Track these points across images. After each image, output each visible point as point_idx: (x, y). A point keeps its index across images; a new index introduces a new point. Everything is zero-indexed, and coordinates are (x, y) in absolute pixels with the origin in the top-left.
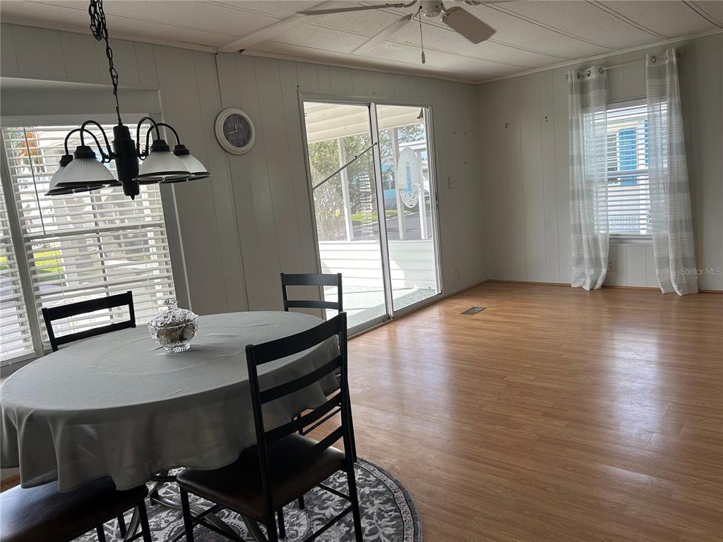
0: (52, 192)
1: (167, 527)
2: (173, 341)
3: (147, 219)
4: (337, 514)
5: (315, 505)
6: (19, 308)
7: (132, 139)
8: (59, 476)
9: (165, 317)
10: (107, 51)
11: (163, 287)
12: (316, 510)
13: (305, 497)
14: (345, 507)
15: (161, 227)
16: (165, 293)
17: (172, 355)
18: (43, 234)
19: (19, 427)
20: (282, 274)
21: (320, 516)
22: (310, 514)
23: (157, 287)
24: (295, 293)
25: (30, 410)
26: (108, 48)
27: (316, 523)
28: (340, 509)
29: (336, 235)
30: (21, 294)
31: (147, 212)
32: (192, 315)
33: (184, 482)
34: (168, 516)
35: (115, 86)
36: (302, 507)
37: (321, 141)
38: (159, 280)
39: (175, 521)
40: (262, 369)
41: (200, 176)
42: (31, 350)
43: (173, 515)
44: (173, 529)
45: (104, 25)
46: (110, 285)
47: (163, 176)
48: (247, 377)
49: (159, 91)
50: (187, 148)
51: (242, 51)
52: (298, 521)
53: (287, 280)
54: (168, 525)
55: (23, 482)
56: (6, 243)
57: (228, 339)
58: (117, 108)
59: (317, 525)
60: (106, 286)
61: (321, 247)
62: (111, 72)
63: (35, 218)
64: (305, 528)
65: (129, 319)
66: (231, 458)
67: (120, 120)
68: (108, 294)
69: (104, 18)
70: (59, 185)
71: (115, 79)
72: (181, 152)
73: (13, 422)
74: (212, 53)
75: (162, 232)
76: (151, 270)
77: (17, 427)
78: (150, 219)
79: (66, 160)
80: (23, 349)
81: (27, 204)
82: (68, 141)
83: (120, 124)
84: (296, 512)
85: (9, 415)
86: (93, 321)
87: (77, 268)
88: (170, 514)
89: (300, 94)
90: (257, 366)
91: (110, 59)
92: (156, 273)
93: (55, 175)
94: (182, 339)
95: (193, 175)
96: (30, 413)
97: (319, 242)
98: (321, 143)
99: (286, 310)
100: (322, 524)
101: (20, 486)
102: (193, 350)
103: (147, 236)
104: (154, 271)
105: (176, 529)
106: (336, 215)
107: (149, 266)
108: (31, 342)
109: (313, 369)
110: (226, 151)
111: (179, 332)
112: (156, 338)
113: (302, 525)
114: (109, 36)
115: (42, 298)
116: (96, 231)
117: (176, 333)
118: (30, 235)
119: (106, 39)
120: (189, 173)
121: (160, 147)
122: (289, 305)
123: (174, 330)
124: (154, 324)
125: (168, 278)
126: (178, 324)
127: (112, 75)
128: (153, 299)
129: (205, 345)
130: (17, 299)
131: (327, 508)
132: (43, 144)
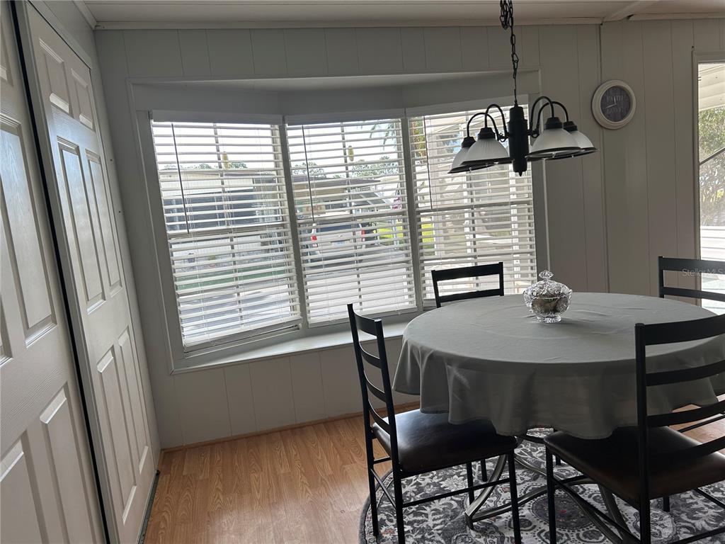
0: (454, 171)
1: (522, 483)
2: (547, 311)
3: (512, 197)
4: (710, 529)
5: (683, 512)
6: (408, 269)
7: (525, 118)
8: (450, 411)
9: (541, 288)
10: (512, 37)
11: (521, 263)
12: (684, 517)
13: (672, 500)
14: (721, 524)
15: (528, 204)
16: (522, 268)
17: (544, 324)
18: (430, 208)
19: (422, 363)
20: (660, 258)
21: (689, 525)
22: (677, 519)
23: (515, 262)
24: (672, 279)
25: (431, 350)
26: (513, 35)
27: (684, 530)
28: (714, 526)
29: (715, 220)
30: (410, 258)
31: (513, 190)
32: (566, 289)
33: (552, 445)
34: (523, 474)
35: (515, 69)
36: (666, 508)
37: (707, 109)
38: (518, 255)
39: (529, 481)
40: (652, 351)
41: (588, 151)
42: (414, 305)
43: (528, 475)
44: (528, 487)
45: (511, 14)
46: (479, 256)
47: (554, 153)
48: (634, 357)
49: (540, 72)
50: (575, 124)
51: (630, 16)
52: (661, 522)
53: (666, 264)
54: (524, 483)
55: (422, 407)
56: (403, 215)
57: (600, 317)
58: (515, 90)
59: (685, 533)
60: (475, 257)
61: (703, 233)
62: (513, 57)
63: (426, 194)
64: (671, 532)
65: (499, 288)
66: (605, 433)
67: (516, 101)
68: (476, 263)
69: (512, 8)
70: (464, 163)
71: (516, 64)
72: (571, 128)
73: (417, 360)
74: (596, 24)
75: (529, 209)
76: (510, 246)
77: (420, 366)
78: (515, 197)
79: (468, 142)
80: (407, 303)
81: (421, 182)
82: (471, 124)
83: (516, 105)
84: (659, 512)
85: (414, 351)
86: (455, 287)
87: (445, 239)
88: (525, 473)
89: (694, 55)
90: (646, 347)
91: (513, 45)
92: (516, 248)
93: (458, 155)
94: (555, 310)
95: (583, 151)
96: (431, 352)
97: (701, 227)
98: (707, 111)
99: (662, 296)
100: (691, 534)
101: (419, 410)
102: (564, 323)
103: (510, 213)
104: (514, 247)
105: (531, 488)
106: (719, 196)
107: (509, 241)
108: (414, 298)
109: (703, 364)
110: (602, 126)
111: (553, 303)
112: (531, 306)
113: (666, 527)
114: (514, 24)
115: (426, 262)
116: (471, 207)
117: (549, 304)
118: (420, 209)
119: (512, 27)
120: (579, 148)
121: (553, 124)
122: (664, 292)
123: (548, 302)
124: (529, 293)
125: (531, 253)
126: (552, 296)
127: (513, 60)
128: (510, 272)
129: (577, 320)
130: (407, 262)
131: (698, 519)
132: (428, 131)
